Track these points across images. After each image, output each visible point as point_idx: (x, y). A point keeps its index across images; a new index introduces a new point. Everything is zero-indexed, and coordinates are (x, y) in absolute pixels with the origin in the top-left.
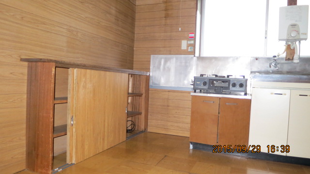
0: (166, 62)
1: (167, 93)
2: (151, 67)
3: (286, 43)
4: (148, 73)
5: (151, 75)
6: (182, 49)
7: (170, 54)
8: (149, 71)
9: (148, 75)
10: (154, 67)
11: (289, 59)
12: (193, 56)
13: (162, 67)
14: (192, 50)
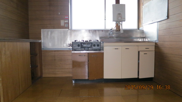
0: (51, 33)
1: (54, 52)
2: (42, 37)
3: (116, 23)
4: (40, 40)
5: (42, 41)
6: (61, 25)
7: (54, 28)
8: (41, 39)
9: (40, 42)
10: (44, 36)
11: (117, 31)
12: (68, 29)
13: (49, 37)
14: (68, 26)
